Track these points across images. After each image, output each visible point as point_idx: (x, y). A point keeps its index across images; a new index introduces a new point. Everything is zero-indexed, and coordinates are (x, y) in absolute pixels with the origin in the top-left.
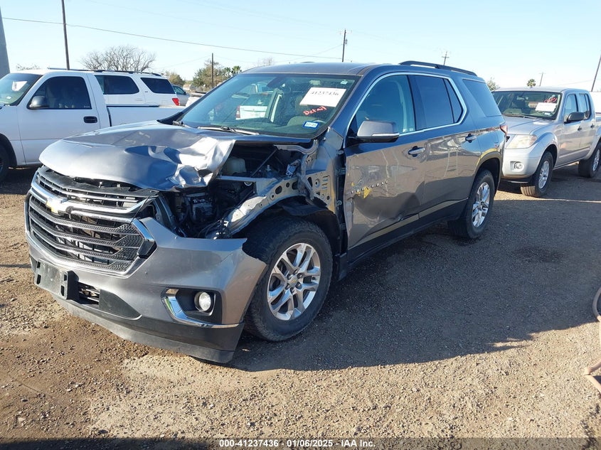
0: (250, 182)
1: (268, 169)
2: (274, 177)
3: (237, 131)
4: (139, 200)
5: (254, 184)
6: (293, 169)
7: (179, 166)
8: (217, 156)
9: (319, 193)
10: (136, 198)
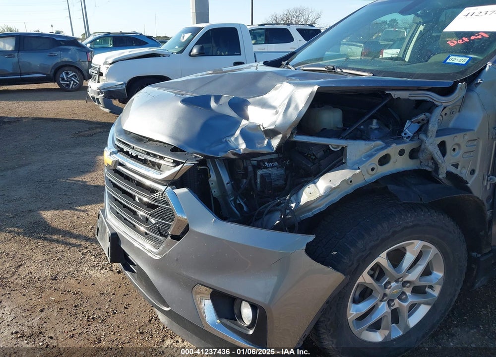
0: (338, 146)
1: (375, 124)
2: (380, 139)
3: (344, 71)
4: (177, 163)
5: (343, 149)
6: (416, 127)
7: (244, 122)
8: (291, 109)
9: (456, 166)
10: (174, 162)
